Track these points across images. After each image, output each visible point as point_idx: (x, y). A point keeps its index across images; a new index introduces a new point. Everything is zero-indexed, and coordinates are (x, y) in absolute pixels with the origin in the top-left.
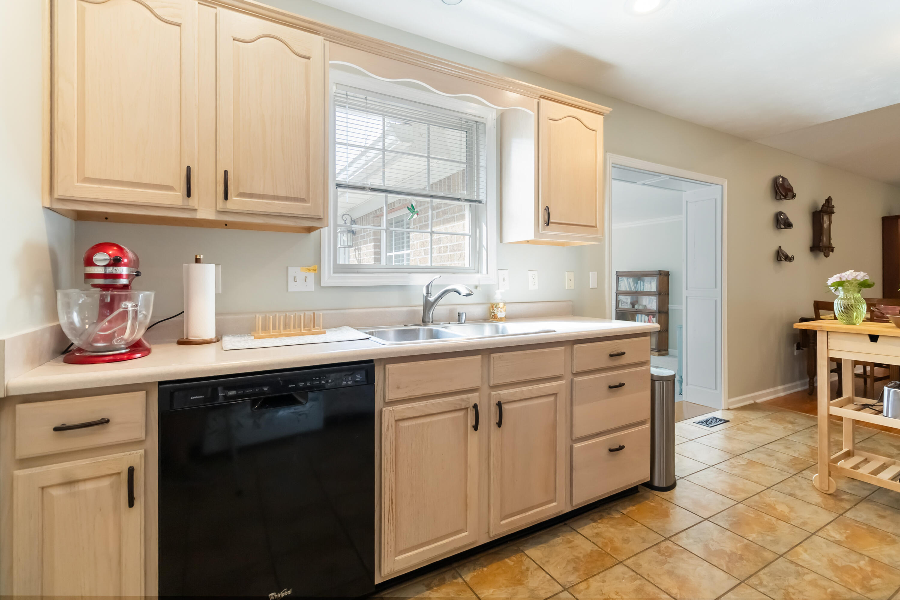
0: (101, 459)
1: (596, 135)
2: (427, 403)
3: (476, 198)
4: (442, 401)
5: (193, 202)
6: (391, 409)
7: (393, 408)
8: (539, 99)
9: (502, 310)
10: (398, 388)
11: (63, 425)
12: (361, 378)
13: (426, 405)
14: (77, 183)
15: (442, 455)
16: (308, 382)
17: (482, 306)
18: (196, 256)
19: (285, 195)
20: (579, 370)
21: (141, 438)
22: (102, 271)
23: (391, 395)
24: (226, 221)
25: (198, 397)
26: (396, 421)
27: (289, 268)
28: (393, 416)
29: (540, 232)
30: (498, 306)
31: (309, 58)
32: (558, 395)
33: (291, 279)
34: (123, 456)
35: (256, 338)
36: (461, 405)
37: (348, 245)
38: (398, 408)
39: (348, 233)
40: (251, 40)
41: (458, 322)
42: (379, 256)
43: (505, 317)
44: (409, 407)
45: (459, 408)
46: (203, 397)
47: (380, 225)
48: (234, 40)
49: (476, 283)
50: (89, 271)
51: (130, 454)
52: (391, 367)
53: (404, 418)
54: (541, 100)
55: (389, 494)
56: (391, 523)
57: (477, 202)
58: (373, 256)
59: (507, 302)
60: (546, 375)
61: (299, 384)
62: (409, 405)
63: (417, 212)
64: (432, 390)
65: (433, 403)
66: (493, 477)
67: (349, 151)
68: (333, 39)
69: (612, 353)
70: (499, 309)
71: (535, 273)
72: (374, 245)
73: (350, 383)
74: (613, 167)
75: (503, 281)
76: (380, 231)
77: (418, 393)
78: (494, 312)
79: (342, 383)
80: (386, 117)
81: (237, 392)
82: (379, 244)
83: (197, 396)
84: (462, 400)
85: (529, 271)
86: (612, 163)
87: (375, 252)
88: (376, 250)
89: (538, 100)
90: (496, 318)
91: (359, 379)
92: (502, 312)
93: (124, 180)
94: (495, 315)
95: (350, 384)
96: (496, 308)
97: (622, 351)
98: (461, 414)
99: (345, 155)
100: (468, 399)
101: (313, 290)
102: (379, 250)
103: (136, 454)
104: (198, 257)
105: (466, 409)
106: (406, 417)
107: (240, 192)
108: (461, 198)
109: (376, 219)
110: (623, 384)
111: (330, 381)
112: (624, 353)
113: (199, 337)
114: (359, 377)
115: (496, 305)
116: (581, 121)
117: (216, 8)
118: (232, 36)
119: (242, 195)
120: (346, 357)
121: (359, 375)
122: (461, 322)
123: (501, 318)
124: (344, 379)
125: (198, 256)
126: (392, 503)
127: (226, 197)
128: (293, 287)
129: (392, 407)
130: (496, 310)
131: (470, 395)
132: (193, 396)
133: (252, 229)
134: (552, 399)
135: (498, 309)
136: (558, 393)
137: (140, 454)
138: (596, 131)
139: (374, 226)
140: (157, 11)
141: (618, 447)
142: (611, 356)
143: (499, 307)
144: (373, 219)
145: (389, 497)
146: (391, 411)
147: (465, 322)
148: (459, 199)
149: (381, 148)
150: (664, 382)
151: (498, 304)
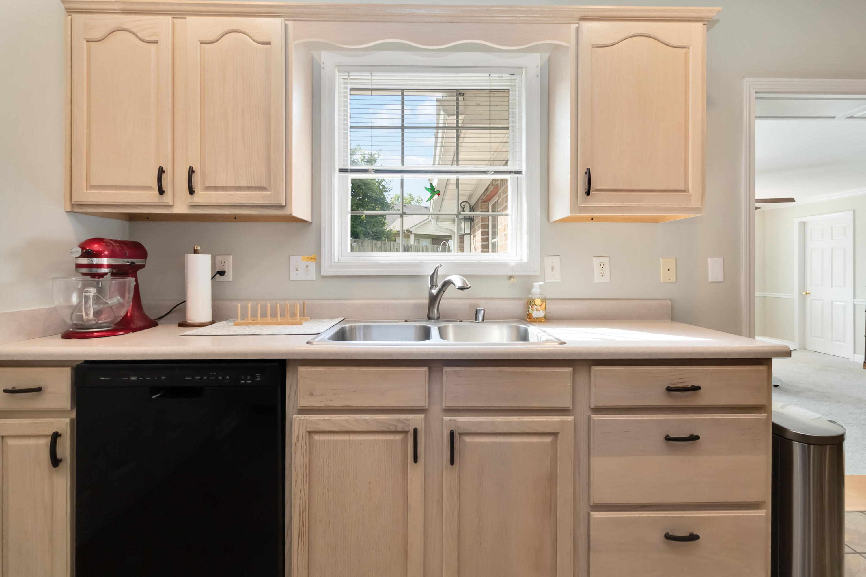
0: (39, 421)
1: (686, 55)
2: (349, 417)
3: (518, 168)
4: (370, 418)
5: (167, 199)
6: (303, 418)
7: (305, 417)
8: (578, 23)
9: (539, 308)
10: (312, 395)
11: (13, 388)
12: (262, 378)
13: (347, 419)
14: (87, 190)
15: (370, 483)
16: (205, 377)
17: (516, 302)
18: (194, 248)
19: (246, 186)
20: (600, 404)
21: (67, 408)
22: (86, 262)
23: (304, 402)
24: (235, 215)
25: (106, 379)
26: (310, 432)
27: (291, 257)
28: (304, 427)
29: (579, 204)
30: (533, 303)
31: (269, 43)
32: (559, 436)
33: (292, 268)
34: (54, 421)
35: (235, 325)
36: (396, 426)
37: (465, 232)
38: (311, 418)
39: (465, 220)
40: (215, 39)
41: (475, 320)
42: (488, 243)
43: (545, 317)
44: (326, 418)
45: (393, 429)
46: (110, 378)
47: (488, 210)
48: (201, 43)
49: (510, 274)
50: (78, 262)
51: (59, 421)
52: (304, 369)
53: (318, 430)
54: (581, 22)
55: (300, 515)
56: (302, 548)
57: (512, 173)
58: (481, 243)
59: (547, 297)
60: (536, 405)
61: (196, 377)
62: (326, 417)
63: (438, 192)
64: (356, 403)
65: (357, 419)
66: (446, 528)
67: (373, 134)
68: (296, 17)
69: (671, 386)
70: (535, 306)
71: (606, 260)
72: (482, 232)
73: (248, 382)
74: (757, 98)
75: (551, 271)
76: (489, 217)
77: (337, 404)
78: (529, 311)
79: (240, 382)
80: (405, 90)
81: (138, 378)
82: (487, 230)
83: (105, 377)
84: (399, 421)
85: (594, 258)
86: (756, 92)
87: (482, 239)
88: (484, 237)
89: (577, 25)
90: (531, 318)
91: (260, 380)
92: (539, 311)
93: (117, 184)
94: (529, 315)
95: (248, 384)
96: (530, 305)
97: (696, 384)
98: (398, 437)
99: (369, 139)
100: (407, 420)
101: (314, 279)
102: (488, 237)
103: (64, 422)
104: (195, 249)
105: (406, 432)
106: (321, 430)
107: (206, 186)
108: (489, 170)
109: (484, 204)
110: (697, 438)
111: (227, 378)
112: (699, 388)
113: (192, 321)
114: (260, 377)
115: (530, 302)
116: (656, 38)
117: (186, 18)
118: (199, 41)
119: (208, 188)
120: (247, 354)
121: (260, 375)
122: (478, 321)
123: (538, 318)
124: (243, 378)
125: (196, 247)
126: (303, 525)
127: (191, 192)
128: (294, 276)
129: (304, 415)
130: (530, 308)
131: (410, 416)
132: (102, 377)
133: (257, 221)
134: (548, 440)
135: (533, 307)
136: (559, 433)
137: (66, 422)
138: (689, 48)
139: (481, 211)
140: (139, 35)
141: (688, 535)
142: (669, 389)
143: (535, 304)
144: (481, 204)
145: (300, 517)
146: (302, 420)
147: (483, 320)
148: (486, 171)
149: (400, 125)
150: (812, 446)
151: (534, 301)
